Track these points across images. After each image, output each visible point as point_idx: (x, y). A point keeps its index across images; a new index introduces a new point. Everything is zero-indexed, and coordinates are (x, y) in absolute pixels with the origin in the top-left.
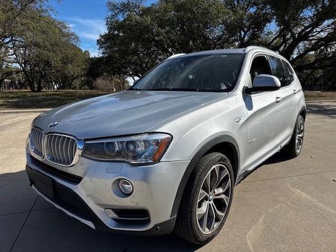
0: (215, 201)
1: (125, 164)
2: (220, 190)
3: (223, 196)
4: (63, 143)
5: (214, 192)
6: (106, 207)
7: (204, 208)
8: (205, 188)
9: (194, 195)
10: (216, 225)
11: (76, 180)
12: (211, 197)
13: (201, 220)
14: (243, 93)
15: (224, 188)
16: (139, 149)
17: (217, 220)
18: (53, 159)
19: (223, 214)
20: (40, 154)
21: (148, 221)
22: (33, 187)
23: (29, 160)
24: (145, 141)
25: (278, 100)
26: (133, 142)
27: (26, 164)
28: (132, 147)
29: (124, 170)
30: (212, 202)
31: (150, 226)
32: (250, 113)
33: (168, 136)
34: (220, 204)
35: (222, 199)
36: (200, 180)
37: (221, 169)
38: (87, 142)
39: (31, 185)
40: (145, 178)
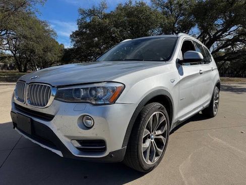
0: (155, 139)
1: (88, 104)
2: (160, 132)
3: (161, 137)
4: (41, 90)
5: (155, 133)
6: (72, 138)
7: (147, 144)
8: (148, 128)
9: (140, 131)
10: (156, 159)
11: (49, 118)
12: (152, 137)
13: (145, 153)
14: (176, 63)
15: (162, 131)
16: (99, 94)
17: (157, 155)
18: (32, 104)
19: (162, 151)
20: (22, 101)
21: (105, 150)
22: (16, 129)
23: (13, 107)
24: (104, 88)
25: (201, 72)
26: (95, 88)
27: (11, 110)
28: (94, 92)
29: (87, 109)
30: (153, 140)
31: (107, 154)
32: (182, 77)
33: (122, 85)
34: (159, 143)
35: (161, 139)
36: (145, 121)
37: (160, 116)
38: (59, 89)
39: (14, 128)
40: (104, 115)
